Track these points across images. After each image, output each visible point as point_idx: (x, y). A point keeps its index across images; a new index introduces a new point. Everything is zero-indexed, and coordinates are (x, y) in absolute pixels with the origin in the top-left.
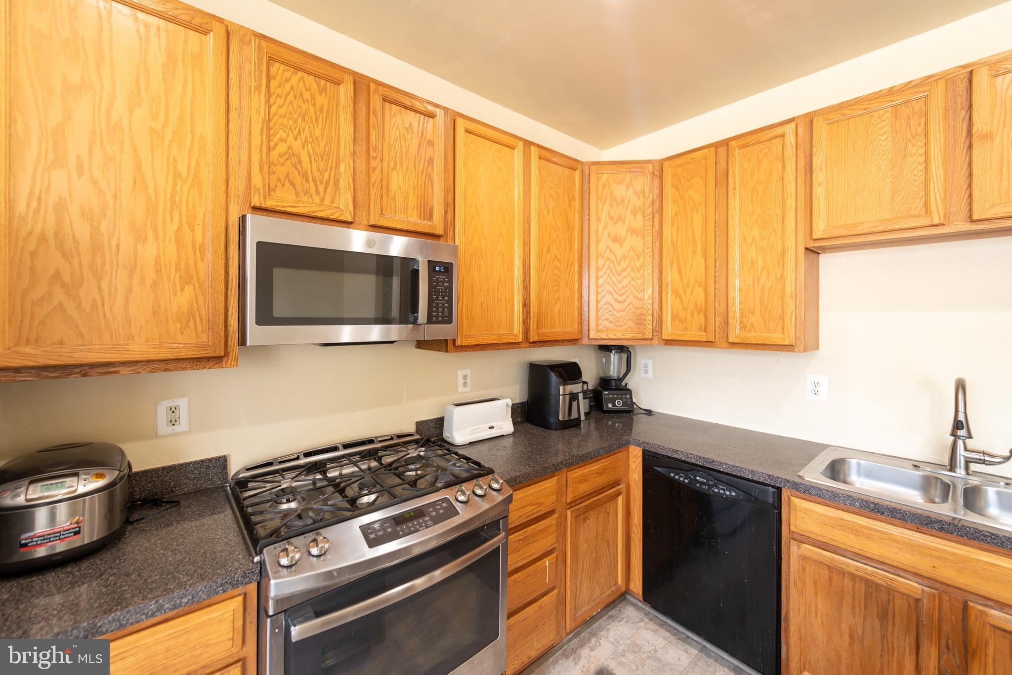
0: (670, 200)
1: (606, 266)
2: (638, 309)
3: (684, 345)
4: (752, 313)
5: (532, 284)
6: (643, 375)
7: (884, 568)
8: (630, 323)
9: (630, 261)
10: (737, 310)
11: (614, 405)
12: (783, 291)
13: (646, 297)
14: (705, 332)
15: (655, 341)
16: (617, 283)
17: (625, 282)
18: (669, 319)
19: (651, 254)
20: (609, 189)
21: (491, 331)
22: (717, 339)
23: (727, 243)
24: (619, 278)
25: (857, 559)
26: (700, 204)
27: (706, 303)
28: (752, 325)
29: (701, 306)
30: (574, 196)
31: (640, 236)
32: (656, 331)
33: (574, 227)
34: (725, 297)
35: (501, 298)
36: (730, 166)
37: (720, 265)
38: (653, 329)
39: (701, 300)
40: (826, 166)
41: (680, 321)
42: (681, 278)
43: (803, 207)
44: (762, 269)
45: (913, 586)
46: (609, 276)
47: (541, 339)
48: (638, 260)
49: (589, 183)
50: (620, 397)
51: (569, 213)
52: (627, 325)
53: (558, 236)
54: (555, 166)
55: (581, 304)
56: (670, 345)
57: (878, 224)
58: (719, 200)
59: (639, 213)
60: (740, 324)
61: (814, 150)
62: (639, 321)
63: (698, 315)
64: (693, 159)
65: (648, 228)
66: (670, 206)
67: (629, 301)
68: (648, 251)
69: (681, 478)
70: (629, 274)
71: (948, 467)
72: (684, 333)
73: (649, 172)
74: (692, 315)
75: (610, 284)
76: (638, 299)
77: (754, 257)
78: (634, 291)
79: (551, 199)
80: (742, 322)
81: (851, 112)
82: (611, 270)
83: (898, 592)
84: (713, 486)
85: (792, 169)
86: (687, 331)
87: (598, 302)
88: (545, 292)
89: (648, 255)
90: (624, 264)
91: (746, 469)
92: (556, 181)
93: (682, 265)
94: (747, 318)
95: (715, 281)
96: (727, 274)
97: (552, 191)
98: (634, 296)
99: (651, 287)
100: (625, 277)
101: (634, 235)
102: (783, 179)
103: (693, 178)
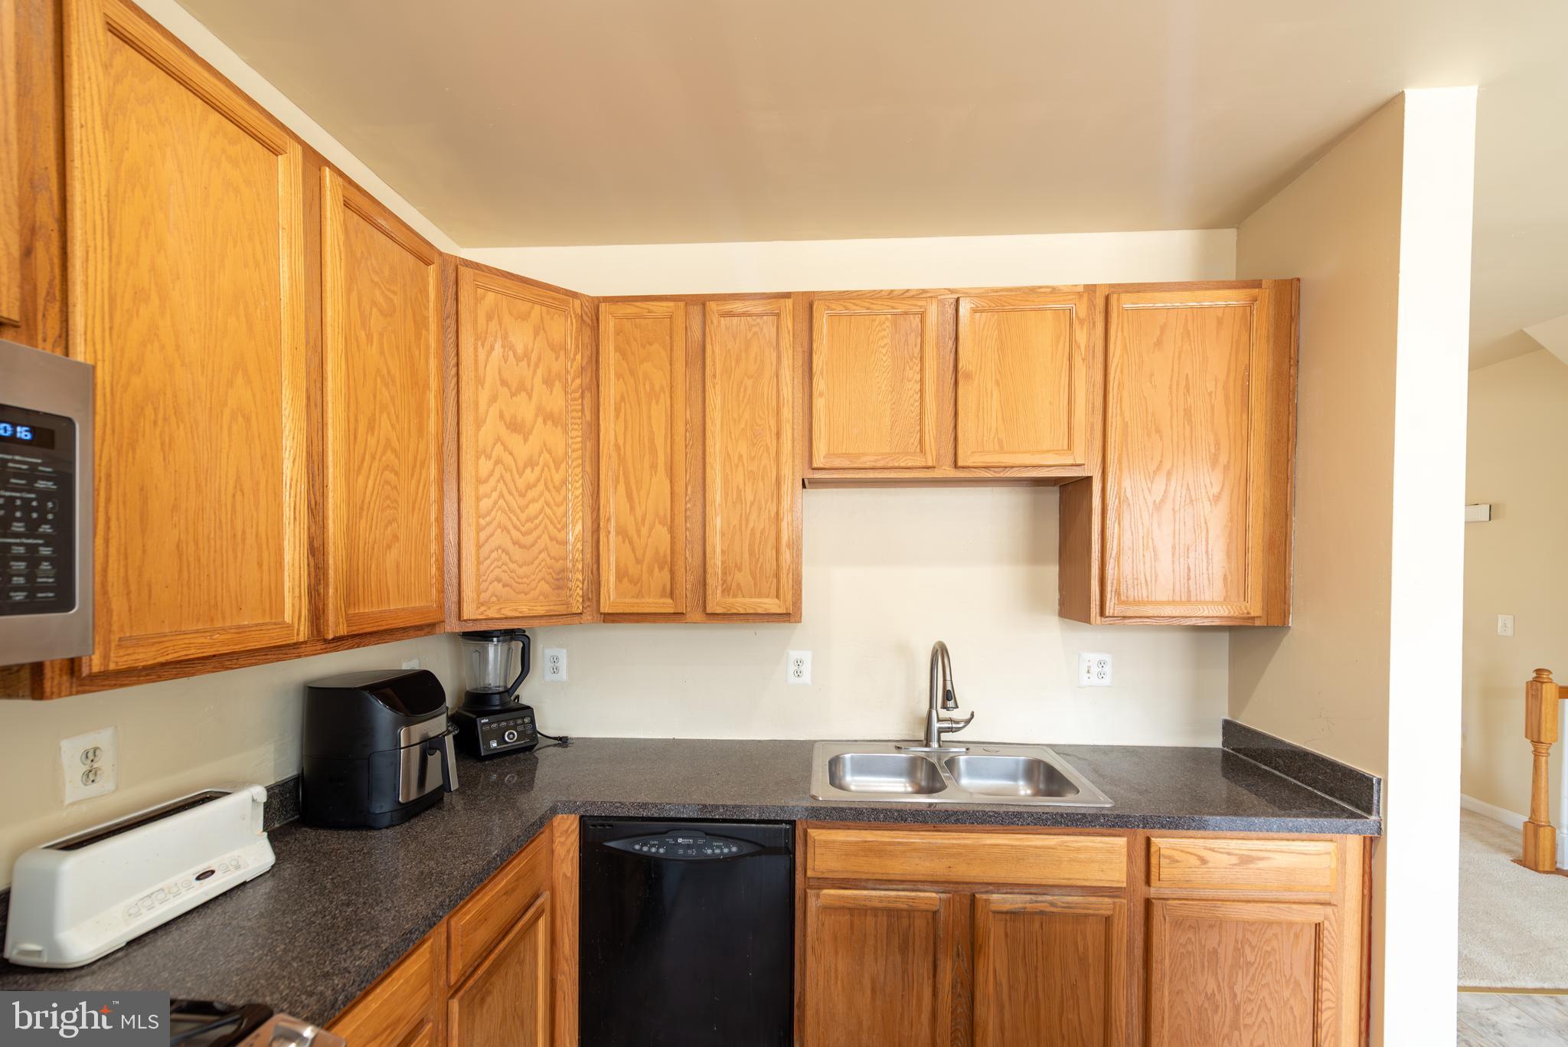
0: (612, 372)
1: (497, 475)
2: (557, 560)
3: (637, 621)
4: (740, 569)
5: (331, 501)
6: (549, 677)
7: (905, 887)
8: (544, 587)
9: (543, 470)
10: (719, 563)
11: (502, 741)
12: (778, 539)
13: (571, 538)
14: (672, 598)
15: (587, 617)
16: (518, 511)
17: (534, 508)
18: (612, 579)
19: (580, 461)
20: (500, 324)
21: (212, 620)
22: (688, 610)
23: (704, 458)
24: (522, 502)
25: (878, 886)
26: (662, 388)
27: (673, 552)
28: (739, 586)
29: (665, 556)
30: (426, 319)
31: (559, 427)
32: (589, 599)
33: (427, 386)
34: (701, 543)
35: (244, 532)
36: (708, 340)
37: (693, 492)
38: (583, 597)
39: (665, 547)
40: (827, 371)
41: (631, 581)
42: (632, 509)
43: (800, 421)
44: (752, 504)
45: (930, 897)
46: (501, 496)
47: (355, 630)
48: (557, 470)
49: (457, 299)
50: (511, 723)
51: (417, 353)
52: (537, 590)
53: (392, 398)
54: (383, 238)
55: (443, 551)
56: (613, 622)
57: (879, 458)
58: (690, 388)
59: (558, 385)
60: (723, 585)
61: (815, 346)
62: (560, 581)
63: (660, 571)
64: (650, 311)
65: (575, 414)
66: (612, 383)
67: (541, 545)
68: (575, 455)
69: (653, 848)
70: (541, 494)
71: (925, 742)
72: (637, 601)
73: (575, 312)
74: (651, 572)
75: (504, 511)
76: (557, 542)
77: (741, 486)
78: (551, 527)
79: (375, 310)
80: (724, 582)
81: (854, 307)
82: (505, 483)
83: (917, 911)
84: (704, 846)
85: (789, 365)
86: (643, 597)
87: (479, 547)
88: (363, 521)
89: (575, 464)
90: (530, 475)
91: (751, 806)
92: (387, 274)
93: (634, 487)
94: (732, 575)
95: (686, 517)
96: (704, 507)
97: (377, 292)
98: (550, 537)
99: (580, 522)
100: (534, 500)
101: (550, 423)
102: (777, 377)
103: (651, 344)
